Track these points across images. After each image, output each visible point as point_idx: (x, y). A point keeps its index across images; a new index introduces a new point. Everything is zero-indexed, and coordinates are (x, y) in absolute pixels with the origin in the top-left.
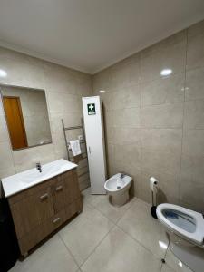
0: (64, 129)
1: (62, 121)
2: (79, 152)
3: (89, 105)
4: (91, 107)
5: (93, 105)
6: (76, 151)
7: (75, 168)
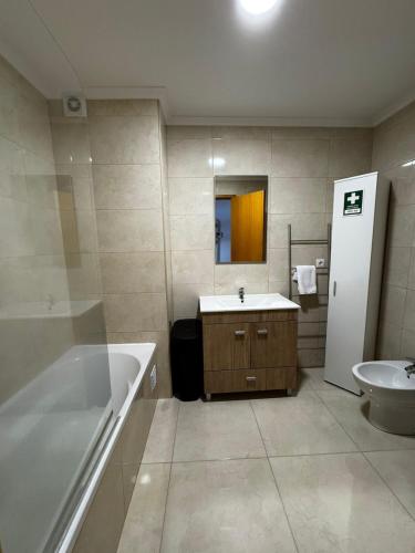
0: (291, 243)
1: (290, 226)
2: (312, 290)
3: (348, 195)
4: (353, 199)
5: (360, 193)
6: (307, 286)
7: (295, 310)
